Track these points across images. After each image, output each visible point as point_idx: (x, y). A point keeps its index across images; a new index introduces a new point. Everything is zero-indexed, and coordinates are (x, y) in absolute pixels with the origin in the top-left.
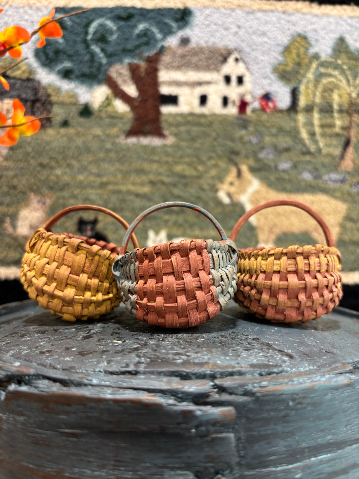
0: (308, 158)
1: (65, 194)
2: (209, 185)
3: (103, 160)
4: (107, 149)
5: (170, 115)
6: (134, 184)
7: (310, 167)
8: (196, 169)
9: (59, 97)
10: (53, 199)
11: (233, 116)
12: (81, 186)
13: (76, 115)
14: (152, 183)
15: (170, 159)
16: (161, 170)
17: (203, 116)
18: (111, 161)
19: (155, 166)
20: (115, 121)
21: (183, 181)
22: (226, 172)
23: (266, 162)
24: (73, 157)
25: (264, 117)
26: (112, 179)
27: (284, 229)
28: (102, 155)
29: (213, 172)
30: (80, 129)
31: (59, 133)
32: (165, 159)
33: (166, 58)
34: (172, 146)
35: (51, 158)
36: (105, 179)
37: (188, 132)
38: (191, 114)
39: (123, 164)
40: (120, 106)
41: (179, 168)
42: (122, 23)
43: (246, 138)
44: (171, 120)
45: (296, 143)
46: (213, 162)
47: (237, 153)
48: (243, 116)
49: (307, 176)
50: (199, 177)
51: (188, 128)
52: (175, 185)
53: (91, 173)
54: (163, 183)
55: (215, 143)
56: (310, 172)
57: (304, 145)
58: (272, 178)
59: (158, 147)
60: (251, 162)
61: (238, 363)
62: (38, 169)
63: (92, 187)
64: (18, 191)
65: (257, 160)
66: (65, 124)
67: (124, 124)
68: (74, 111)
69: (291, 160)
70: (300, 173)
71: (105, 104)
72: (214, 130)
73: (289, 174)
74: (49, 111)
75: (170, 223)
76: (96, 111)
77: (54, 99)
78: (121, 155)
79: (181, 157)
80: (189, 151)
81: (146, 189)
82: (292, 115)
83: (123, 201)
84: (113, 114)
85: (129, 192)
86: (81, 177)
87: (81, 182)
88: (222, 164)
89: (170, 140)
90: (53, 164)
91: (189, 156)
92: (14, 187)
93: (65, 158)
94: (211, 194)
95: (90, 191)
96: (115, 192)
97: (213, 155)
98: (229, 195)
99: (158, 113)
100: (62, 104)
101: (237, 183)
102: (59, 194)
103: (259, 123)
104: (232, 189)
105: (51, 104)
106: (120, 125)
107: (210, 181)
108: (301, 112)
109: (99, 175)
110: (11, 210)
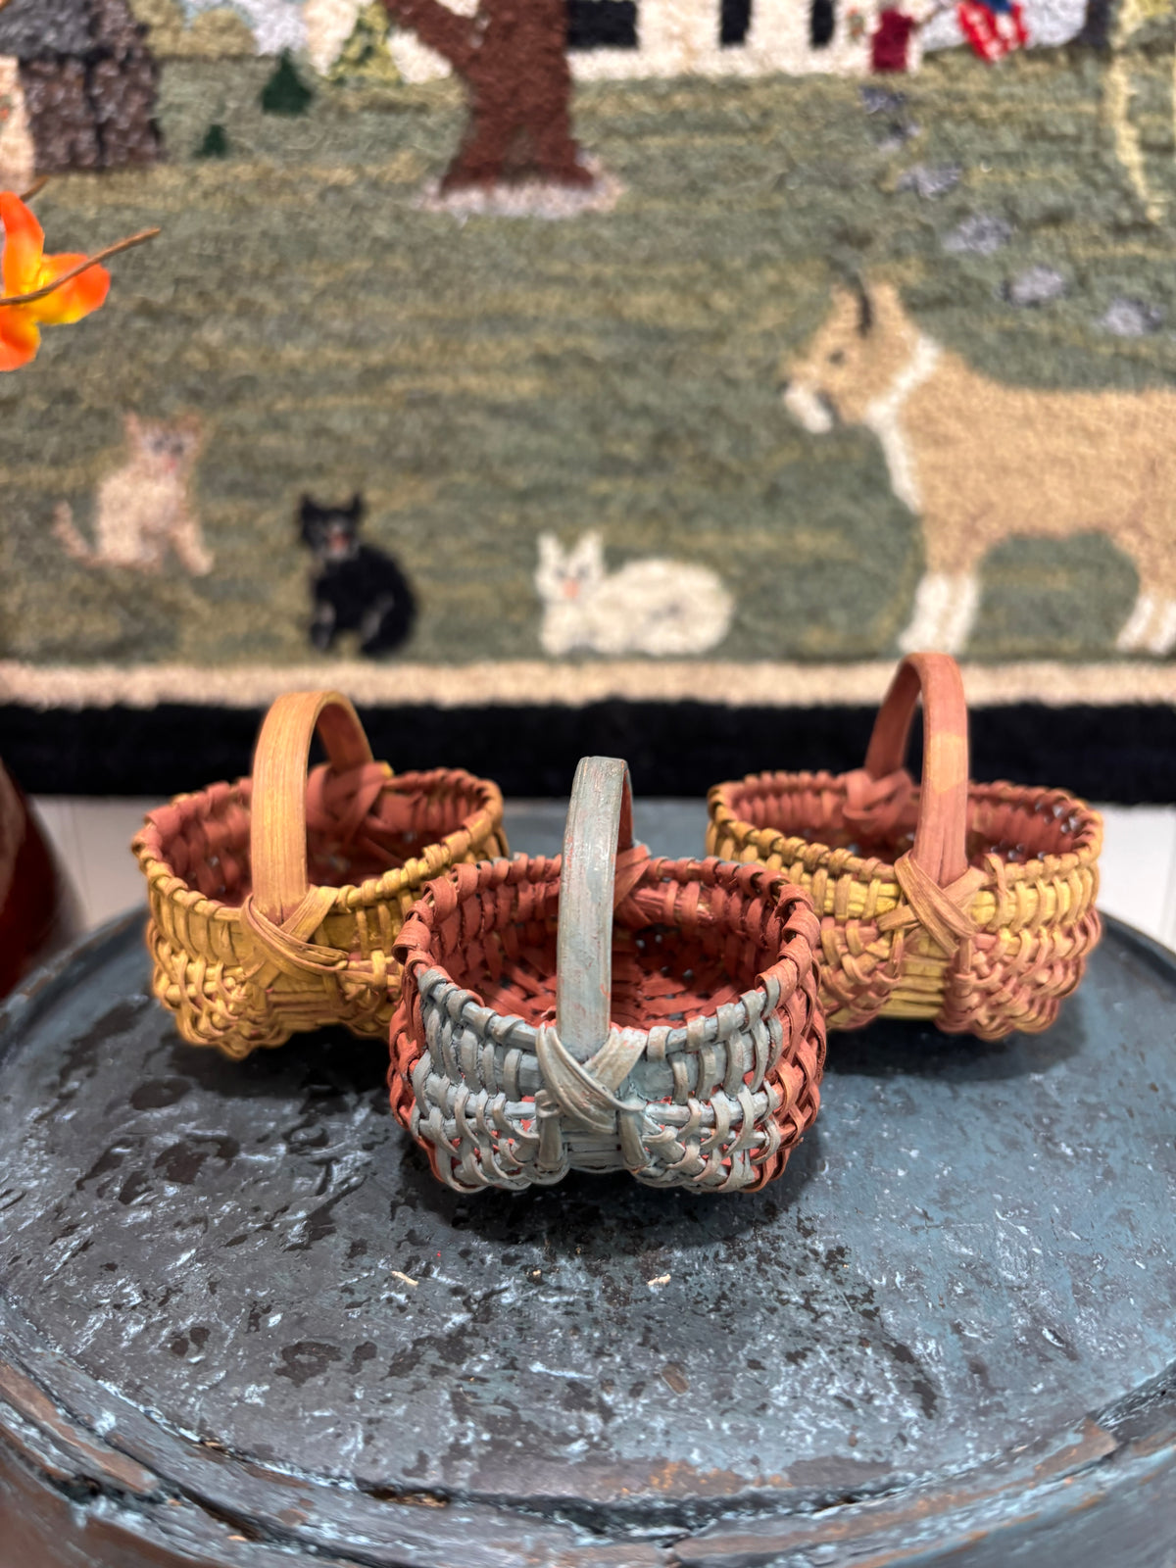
0: (1136, 247)
1: (246, 414)
2: (752, 363)
3: (367, 284)
4: (376, 240)
5: (606, 87)
6: (479, 369)
7: (1137, 287)
8: (706, 306)
9: (177, 31)
10: (207, 433)
11: (851, 80)
12: (295, 382)
13: (249, 103)
14: (545, 362)
15: (609, 271)
16: (577, 313)
17: (735, 86)
18: (393, 286)
19: (554, 298)
20: (398, 123)
21: (659, 352)
22: (818, 312)
23: (971, 269)
24: (255, 276)
25: (976, 81)
26: (404, 354)
27: (1019, 523)
28: (360, 265)
29: (771, 316)
30: (268, 161)
31: (194, 180)
32: (589, 269)
34: (614, 219)
35: (178, 281)
36: (376, 357)
37: (676, 160)
38: (688, 82)
39: (437, 295)
40: (413, 60)
41: (642, 304)
43: (899, 176)
44: (608, 109)
45: (1094, 184)
46: (771, 276)
47: (862, 241)
48: (895, 82)
49: (1122, 321)
50: (718, 337)
51: (674, 140)
52: (628, 369)
53: (328, 336)
54: (587, 362)
55: (779, 200)
56: (1138, 303)
57: (1128, 196)
58: (989, 335)
59: (563, 222)
60: (913, 274)
61: (755, 1461)
62: (140, 324)
63: (337, 387)
64: (83, 406)
65: (936, 263)
66: (215, 144)
67: (432, 134)
68: (244, 87)
69: (1070, 258)
70: (1098, 312)
71: (354, 51)
72: (778, 146)
73: (1052, 315)
74: (151, 97)
75: (614, 509)
76: (323, 79)
77: (161, 42)
78: (427, 264)
79: (649, 261)
80: (678, 235)
81: (526, 386)
82: (1089, 66)
83: (447, 432)
84: (391, 94)
85: (465, 400)
86: (293, 353)
87: (294, 372)
88: (804, 285)
89: (610, 195)
90: (190, 304)
91: (677, 253)
92: (69, 397)
93: (229, 281)
94: (761, 399)
95: (331, 401)
96: (414, 402)
97: (770, 247)
98: (827, 400)
99: (563, 79)
100: (195, 60)
101: (854, 355)
102: (222, 416)
103: (955, 108)
104: (840, 380)
105: (155, 64)
106: (419, 140)
107: (756, 351)
108: (1125, 51)
109: (355, 343)
110: (71, 478)
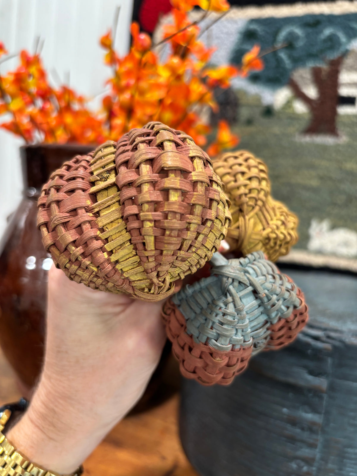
3: (279, 155)
4: (283, 147)
5: (347, 116)
14: (321, 177)
15: (340, 157)
16: (331, 167)
18: (286, 157)
20: (292, 121)
21: (350, 178)
33: (349, 61)
39: (295, 160)
40: (300, 107)
41: (348, 166)
42: (310, 30)
44: (346, 121)
52: (341, 181)
59: (331, 146)
66: (249, 122)
67: (301, 124)
68: (257, 111)
76: (277, 112)
77: (242, 101)
85: (299, 185)
89: (344, 139)
96: (285, 185)
99: (335, 113)
106: (297, 126)
